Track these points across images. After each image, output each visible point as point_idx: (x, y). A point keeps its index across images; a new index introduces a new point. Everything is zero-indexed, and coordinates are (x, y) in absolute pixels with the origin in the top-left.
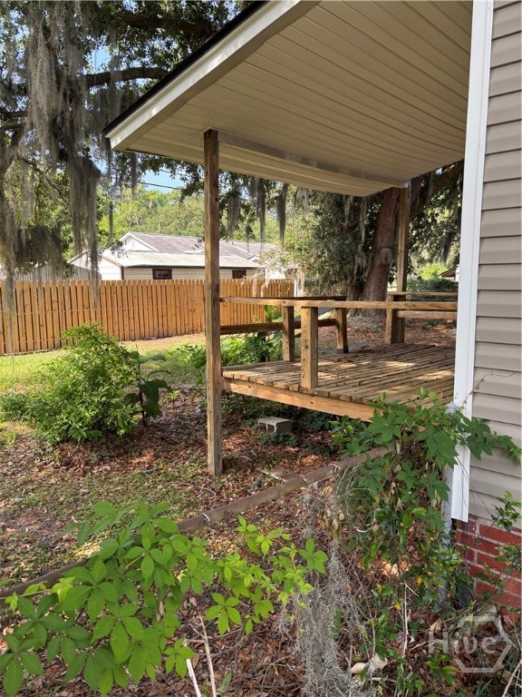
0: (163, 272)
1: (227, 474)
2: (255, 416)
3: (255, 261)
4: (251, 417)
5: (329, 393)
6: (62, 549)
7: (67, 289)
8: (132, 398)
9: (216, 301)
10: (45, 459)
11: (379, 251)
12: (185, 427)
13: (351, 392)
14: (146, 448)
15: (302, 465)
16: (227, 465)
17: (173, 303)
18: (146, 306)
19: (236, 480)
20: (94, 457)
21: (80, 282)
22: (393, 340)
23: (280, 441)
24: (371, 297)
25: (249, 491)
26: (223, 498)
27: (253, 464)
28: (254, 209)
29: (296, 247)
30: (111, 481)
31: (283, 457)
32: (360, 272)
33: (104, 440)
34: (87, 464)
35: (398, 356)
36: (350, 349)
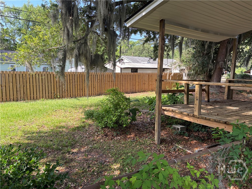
0: (135, 70)
1: (162, 144)
2: (171, 124)
3: (168, 66)
4: (169, 124)
5: (206, 118)
6: (107, 165)
7: (105, 75)
8: (127, 114)
9: (161, 81)
10: (99, 133)
11: (219, 63)
12: (145, 126)
13: (215, 118)
14: (132, 132)
15: (191, 144)
16: (162, 141)
17: (138, 81)
18: (128, 82)
19: (166, 147)
20: (115, 134)
21: (109, 73)
22: (228, 98)
23: (181, 134)
24: (214, 81)
25: (170, 151)
26: (161, 153)
27: (172, 142)
28: (170, 47)
29: (185, 61)
30: (121, 143)
31: (183, 140)
32: (210, 71)
33: (118, 128)
34: (112, 136)
35: (231, 104)
36: (210, 101)
